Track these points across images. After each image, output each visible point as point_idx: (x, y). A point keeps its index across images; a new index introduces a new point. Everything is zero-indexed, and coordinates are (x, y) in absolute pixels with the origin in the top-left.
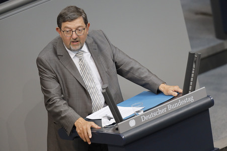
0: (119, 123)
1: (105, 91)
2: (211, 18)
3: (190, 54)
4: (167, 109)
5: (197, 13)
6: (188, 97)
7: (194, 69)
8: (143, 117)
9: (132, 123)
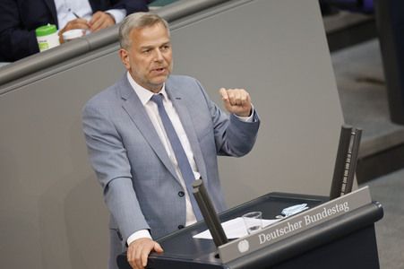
0: (220, 245)
1: (197, 190)
2: (383, 89)
3: (343, 129)
4: (303, 224)
5: (359, 80)
6: (339, 203)
7: (349, 156)
8: (262, 237)
9: (244, 247)
